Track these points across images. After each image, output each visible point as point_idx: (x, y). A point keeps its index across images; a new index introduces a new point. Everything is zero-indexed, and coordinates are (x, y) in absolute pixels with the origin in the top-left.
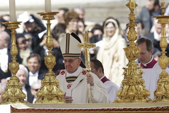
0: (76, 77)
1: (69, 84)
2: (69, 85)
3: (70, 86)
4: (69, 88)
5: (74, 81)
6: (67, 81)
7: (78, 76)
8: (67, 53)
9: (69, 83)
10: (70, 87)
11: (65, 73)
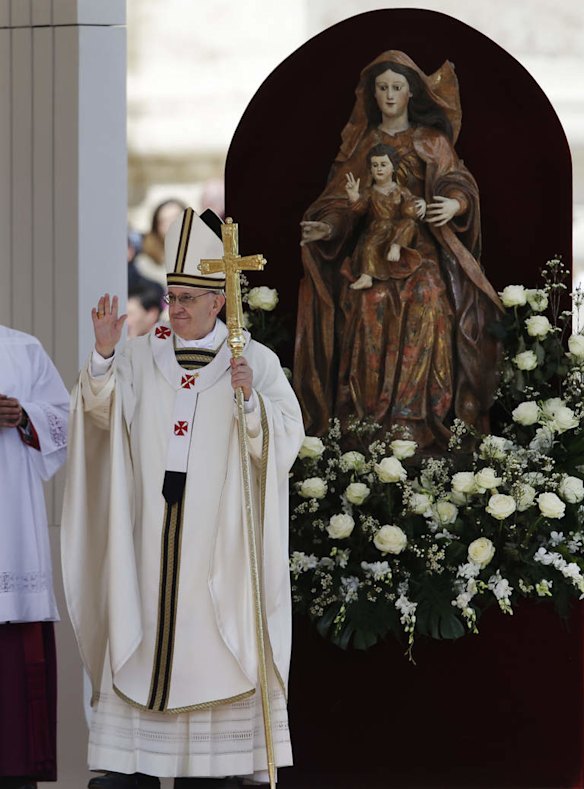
0: (213, 355)
1: (190, 373)
2: (188, 377)
3: (193, 382)
4: (187, 386)
5: (205, 364)
6: (181, 363)
7: (218, 351)
8: (178, 271)
9: (187, 369)
10: (191, 385)
11: (172, 335)
